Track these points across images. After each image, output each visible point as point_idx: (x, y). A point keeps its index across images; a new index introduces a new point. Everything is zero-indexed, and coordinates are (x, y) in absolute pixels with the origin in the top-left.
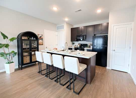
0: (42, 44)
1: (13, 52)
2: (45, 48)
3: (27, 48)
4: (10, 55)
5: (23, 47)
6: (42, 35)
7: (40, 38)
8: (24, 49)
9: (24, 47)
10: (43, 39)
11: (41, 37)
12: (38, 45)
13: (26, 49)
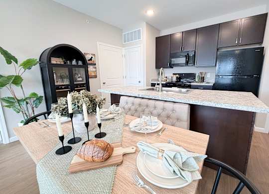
0: (96, 77)
1: (34, 94)
2: (102, 84)
3: (63, 85)
4: (27, 103)
5: (56, 84)
6: (94, 55)
7: (90, 62)
8: (58, 87)
9: (59, 84)
10: (95, 64)
11: (91, 59)
12: (87, 77)
13: (63, 87)
